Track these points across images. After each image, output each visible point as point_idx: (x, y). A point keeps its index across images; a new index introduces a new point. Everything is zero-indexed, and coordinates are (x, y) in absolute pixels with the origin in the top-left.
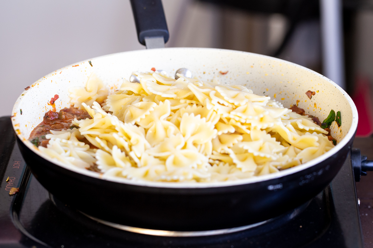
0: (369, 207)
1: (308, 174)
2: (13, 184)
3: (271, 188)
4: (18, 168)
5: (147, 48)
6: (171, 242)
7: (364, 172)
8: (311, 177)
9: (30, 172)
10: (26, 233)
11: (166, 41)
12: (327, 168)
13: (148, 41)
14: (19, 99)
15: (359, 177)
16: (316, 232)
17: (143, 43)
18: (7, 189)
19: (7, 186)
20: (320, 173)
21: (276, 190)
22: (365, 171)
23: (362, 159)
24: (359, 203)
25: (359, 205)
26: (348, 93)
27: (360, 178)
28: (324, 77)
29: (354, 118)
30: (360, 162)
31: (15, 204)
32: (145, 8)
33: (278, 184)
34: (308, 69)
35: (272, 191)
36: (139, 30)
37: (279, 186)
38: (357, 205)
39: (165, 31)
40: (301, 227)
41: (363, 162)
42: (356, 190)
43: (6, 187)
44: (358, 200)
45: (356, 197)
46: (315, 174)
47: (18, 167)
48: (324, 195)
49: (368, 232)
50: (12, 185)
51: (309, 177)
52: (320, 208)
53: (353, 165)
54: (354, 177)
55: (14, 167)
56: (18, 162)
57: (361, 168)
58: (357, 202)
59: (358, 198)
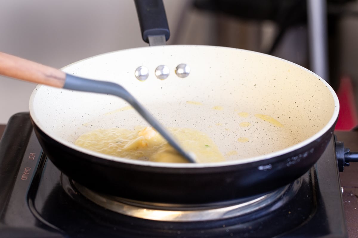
0: (352, 195)
1: (295, 156)
2: (28, 174)
3: (261, 168)
5: (150, 46)
6: (172, 227)
7: (347, 163)
8: (297, 159)
9: (46, 156)
10: (41, 219)
11: (167, 40)
12: (312, 151)
13: (151, 39)
14: (35, 89)
16: (304, 218)
17: (147, 41)
18: (23, 178)
19: (23, 176)
20: (305, 155)
21: (265, 169)
23: (345, 152)
24: (343, 191)
26: (330, 85)
27: (344, 168)
28: (309, 70)
29: (336, 107)
30: (344, 154)
32: (148, 10)
33: (268, 164)
34: (295, 64)
35: (263, 171)
36: (143, 28)
37: (269, 167)
38: (341, 193)
39: (167, 30)
40: (290, 213)
41: (346, 154)
44: (341, 188)
45: (340, 186)
46: (300, 156)
47: (33, 158)
48: (310, 176)
49: (351, 218)
51: (295, 158)
52: (307, 196)
53: (337, 157)
54: (338, 167)
55: (29, 158)
56: (33, 154)
57: (344, 160)
58: (340, 190)
59: (341, 187)
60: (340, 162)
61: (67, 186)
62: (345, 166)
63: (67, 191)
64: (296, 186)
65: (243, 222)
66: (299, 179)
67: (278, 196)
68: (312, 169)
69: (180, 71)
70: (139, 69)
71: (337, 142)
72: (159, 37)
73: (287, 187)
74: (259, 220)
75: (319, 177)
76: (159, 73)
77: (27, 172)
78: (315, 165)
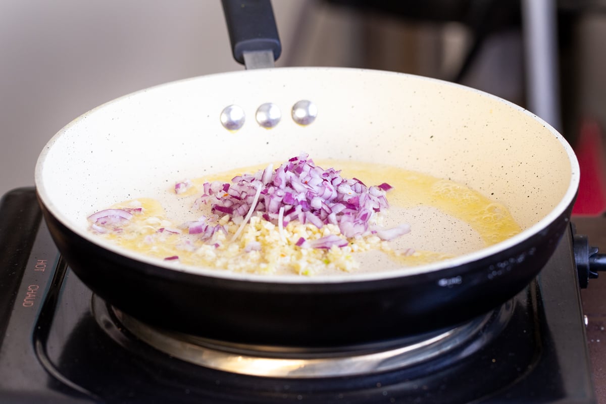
0: (602, 328)
1: (502, 261)
2: (35, 296)
3: (443, 282)
4: (44, 270)
5: (246, 69)
6: (287, 387)
7: (594, 273)
8: (506, 267)
9: (66, 265)
10: (57, 375)
11: (276, 58)
12: (532, 252)
13: (247, 57)
14: (45, 148)
15: (587, 280)
16: (519, 369)
17: (241, 61)
18: (25, 304)
20: (521, 259)
21: (451, 285)
22: (596, 272)
23: (589, 253)
24: (586, 322)
25: (585, 325)
26: (563, 136)
27: (588, 282)
28: (526, 110)
29: (573, 174)
30: (588, 257)
31: (39, 328)
32: (243, 6)
33: (455, 276)
34: (501, 99)
35: (446, 287)
36: (234, 40)
37: (456, 280)
38: (584, 325)
39: (275, 41)
40: (494, 361)
41: (592, 256)
42: (581, 303)
43: (25, 300)
44: (584, 317)
45: (582, 313)
46: (512, 260)
47: (42, 269)
48: (529, 296)
49: (601, 369)
50: (33, 297)
51: (502, 265)
52: (525, 331)
53: (576, 262)
54: (578, 280)
55: (36, 269)
56: (43, 261)
57: (588, 267)
58: (583, 321)
59: (584, 314)
60: (581, 269)
61: (102, 317)
62: (589, 278)
63: (103, 326)
64: (505, 314)
65: (412, 379)
66: (510, 302)
67: (474, 332)
68: (533, 283)
69: (301, 113)
70: (228, 110)
71: (576, 236)
72: (261, 54)
73: (488, 316)
74: (441, 374)
75: (545, 299)
76: (262, 117)
77: (33, 294)
78: (537, 277)
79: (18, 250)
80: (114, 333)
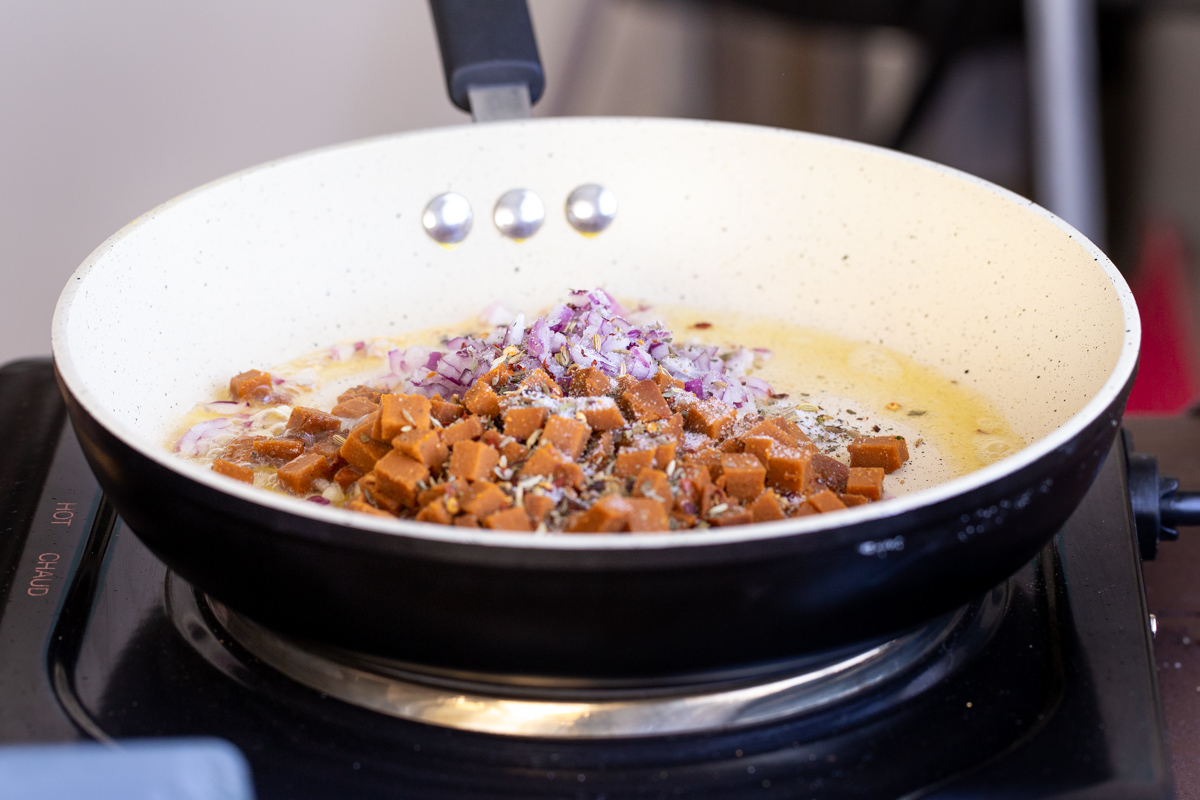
0: (1186, 641)
1: (986, 507)
2: (51, 574)
3: (867, 548)
4: (69, 523)
5: (474, 121)
6: (555, 757)
7: (1169, 530)
8: (994, 516)
9: (115, 511)
11: (535, 98)
12: (1046, 486)
13: (477, 96)
14: (73, 278)
15: (1154, 544)
16: (1019, 722)
17: (464, 105)
18: (32, 592)
19: (35, 583)
20: (1023, 502)
21: (882, 553)
22: (1172, 527)
23: (1160, 489)
24: (1154, 628)
25: (1152, 633)
26: (1108, 256)
27: (1158, 547)
28: (1034, 205)
29: (1129, 331)
30: (1157, 499)
31: (61, 637)
33: (891, 536)
35: (873, 557)
37: (894, 544)
38: (1149, 634)
39: (532, 65)
40: (969, 705)
41: (1167, 496)
42: (1143, 589)
43: (32, 583)
44: (1149, 618)
45: (1146, 609)
46: (1005, 504)
47: (67, 521)
48: (1040, 575)
49: (1183, 722)
50: (47, 577)
51: (986, 513)
52: (1031, 646)
53: (1134, 507)
54: (1137, 544)
55: (54, 520)
56: (67, 505)
57: (1158, 518)
58: (1148, 625)
59: (1149, 612)
60: (1144, 521)
61: (187, 616)
62: (1161, 540)
63: (187, 635)
64: (991, 612)
65: (805, 741)
66: (1002, 587)
67: (929, 648)
68: (1047, 550)
69: (584, 211)
70: (436, 204)
71: (1133, 455)
72: (504, 92)
73: (958, 615)
74: (863, 732)
75: (1071, 581)
76: (506, 218)
77: (48, 570)
78: (1057, 538)
79: (17, 483)
80: (211, 649)
